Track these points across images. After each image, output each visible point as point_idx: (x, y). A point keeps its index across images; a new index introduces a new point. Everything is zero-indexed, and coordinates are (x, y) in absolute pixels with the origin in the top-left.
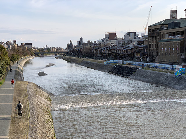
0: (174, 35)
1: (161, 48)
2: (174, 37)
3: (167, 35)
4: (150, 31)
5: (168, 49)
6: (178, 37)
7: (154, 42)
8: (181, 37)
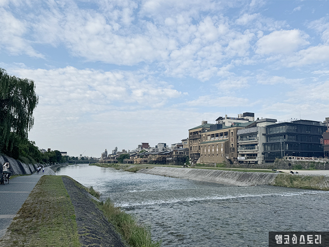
0: (217, 136)
1: (204, 150)
2: (217, 139)
3: (209, 137)
4: (191, 134)
5: (211, 151)
6: (221, 138)
7: (195, 144)
8: (225, 138)
